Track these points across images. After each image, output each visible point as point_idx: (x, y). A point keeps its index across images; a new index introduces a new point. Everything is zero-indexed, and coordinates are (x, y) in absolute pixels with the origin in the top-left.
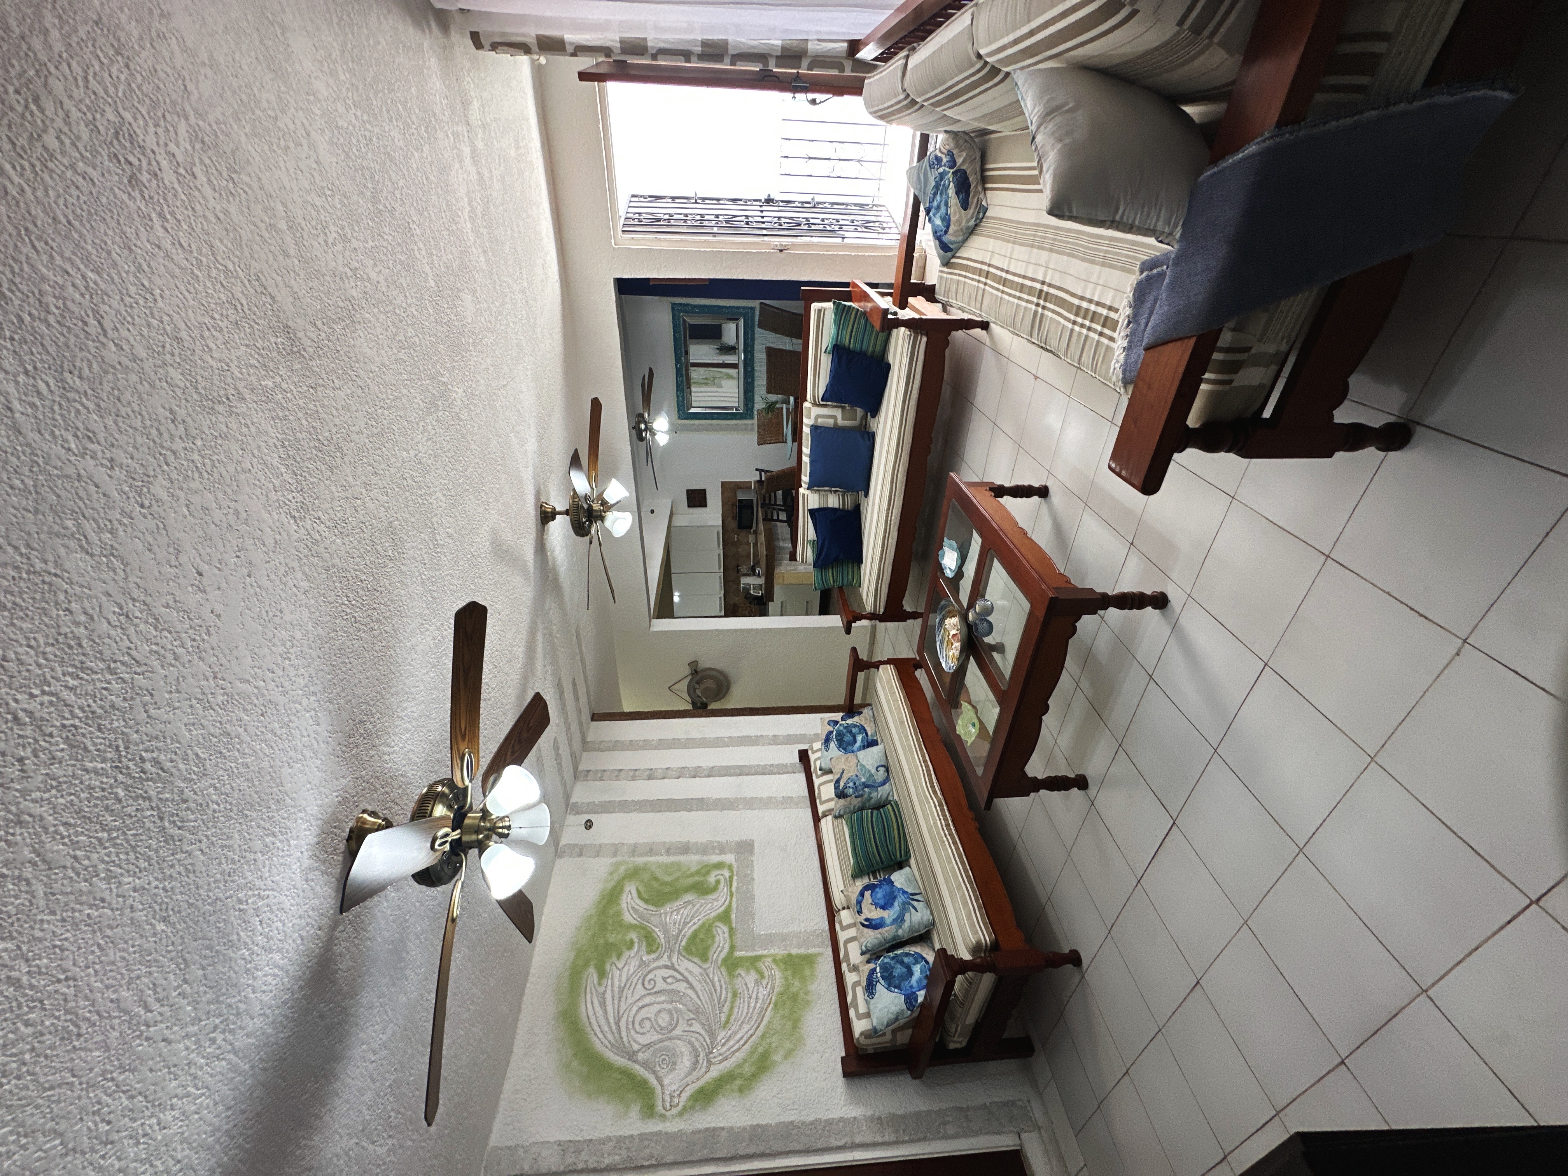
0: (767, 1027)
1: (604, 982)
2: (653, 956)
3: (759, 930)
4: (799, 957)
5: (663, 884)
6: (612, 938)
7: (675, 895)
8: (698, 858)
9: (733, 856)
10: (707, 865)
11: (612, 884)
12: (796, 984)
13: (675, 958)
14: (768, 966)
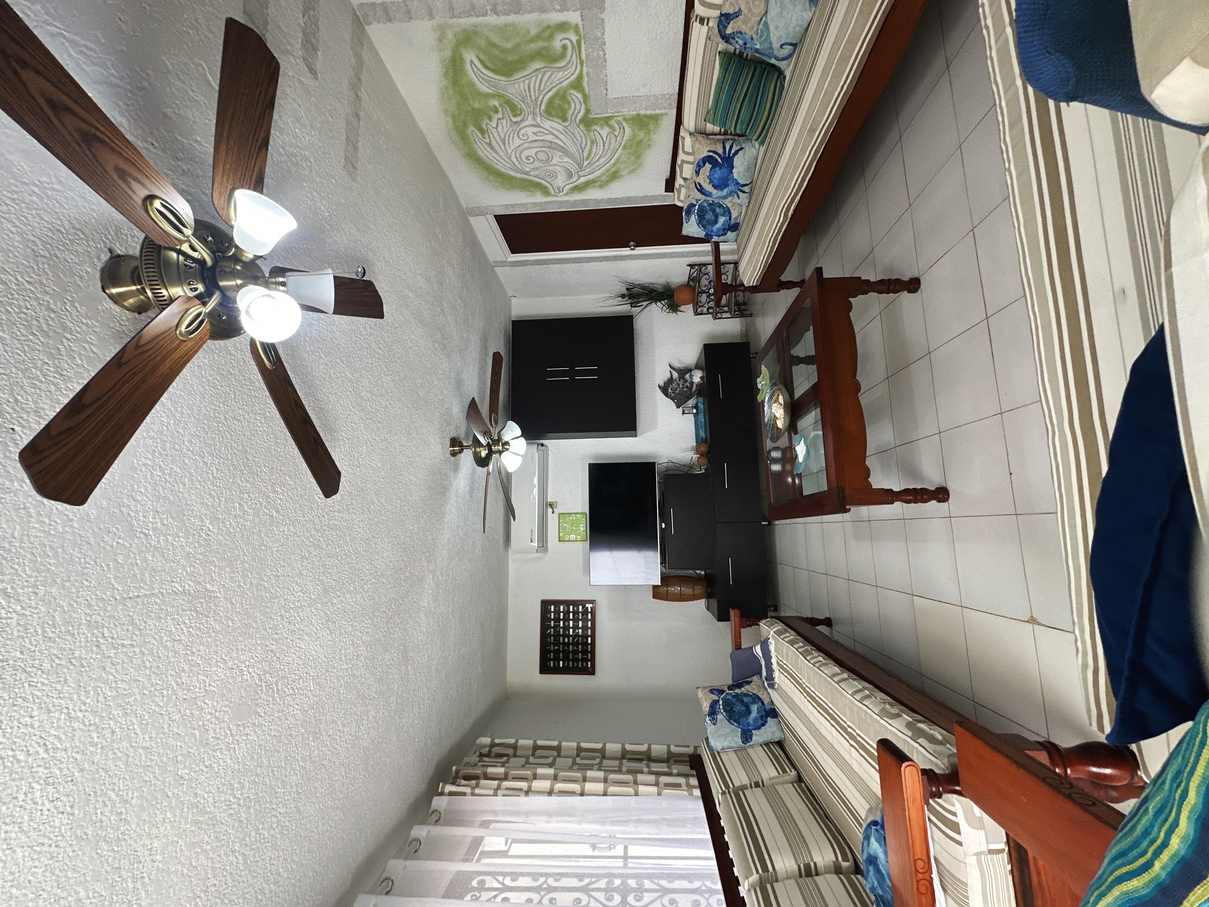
1: (486, 136)
2: (518, 119)
3: (612, 95)
4: (646, 116)
5: (505, 51)
6: (476, 105)
7: (521, 63)
8: (533, 17)
9: (578, 13)
10: (548, 27)
11: (448, 53)
12: (641, 135)
13: (538, 119)
14: (619, 123)
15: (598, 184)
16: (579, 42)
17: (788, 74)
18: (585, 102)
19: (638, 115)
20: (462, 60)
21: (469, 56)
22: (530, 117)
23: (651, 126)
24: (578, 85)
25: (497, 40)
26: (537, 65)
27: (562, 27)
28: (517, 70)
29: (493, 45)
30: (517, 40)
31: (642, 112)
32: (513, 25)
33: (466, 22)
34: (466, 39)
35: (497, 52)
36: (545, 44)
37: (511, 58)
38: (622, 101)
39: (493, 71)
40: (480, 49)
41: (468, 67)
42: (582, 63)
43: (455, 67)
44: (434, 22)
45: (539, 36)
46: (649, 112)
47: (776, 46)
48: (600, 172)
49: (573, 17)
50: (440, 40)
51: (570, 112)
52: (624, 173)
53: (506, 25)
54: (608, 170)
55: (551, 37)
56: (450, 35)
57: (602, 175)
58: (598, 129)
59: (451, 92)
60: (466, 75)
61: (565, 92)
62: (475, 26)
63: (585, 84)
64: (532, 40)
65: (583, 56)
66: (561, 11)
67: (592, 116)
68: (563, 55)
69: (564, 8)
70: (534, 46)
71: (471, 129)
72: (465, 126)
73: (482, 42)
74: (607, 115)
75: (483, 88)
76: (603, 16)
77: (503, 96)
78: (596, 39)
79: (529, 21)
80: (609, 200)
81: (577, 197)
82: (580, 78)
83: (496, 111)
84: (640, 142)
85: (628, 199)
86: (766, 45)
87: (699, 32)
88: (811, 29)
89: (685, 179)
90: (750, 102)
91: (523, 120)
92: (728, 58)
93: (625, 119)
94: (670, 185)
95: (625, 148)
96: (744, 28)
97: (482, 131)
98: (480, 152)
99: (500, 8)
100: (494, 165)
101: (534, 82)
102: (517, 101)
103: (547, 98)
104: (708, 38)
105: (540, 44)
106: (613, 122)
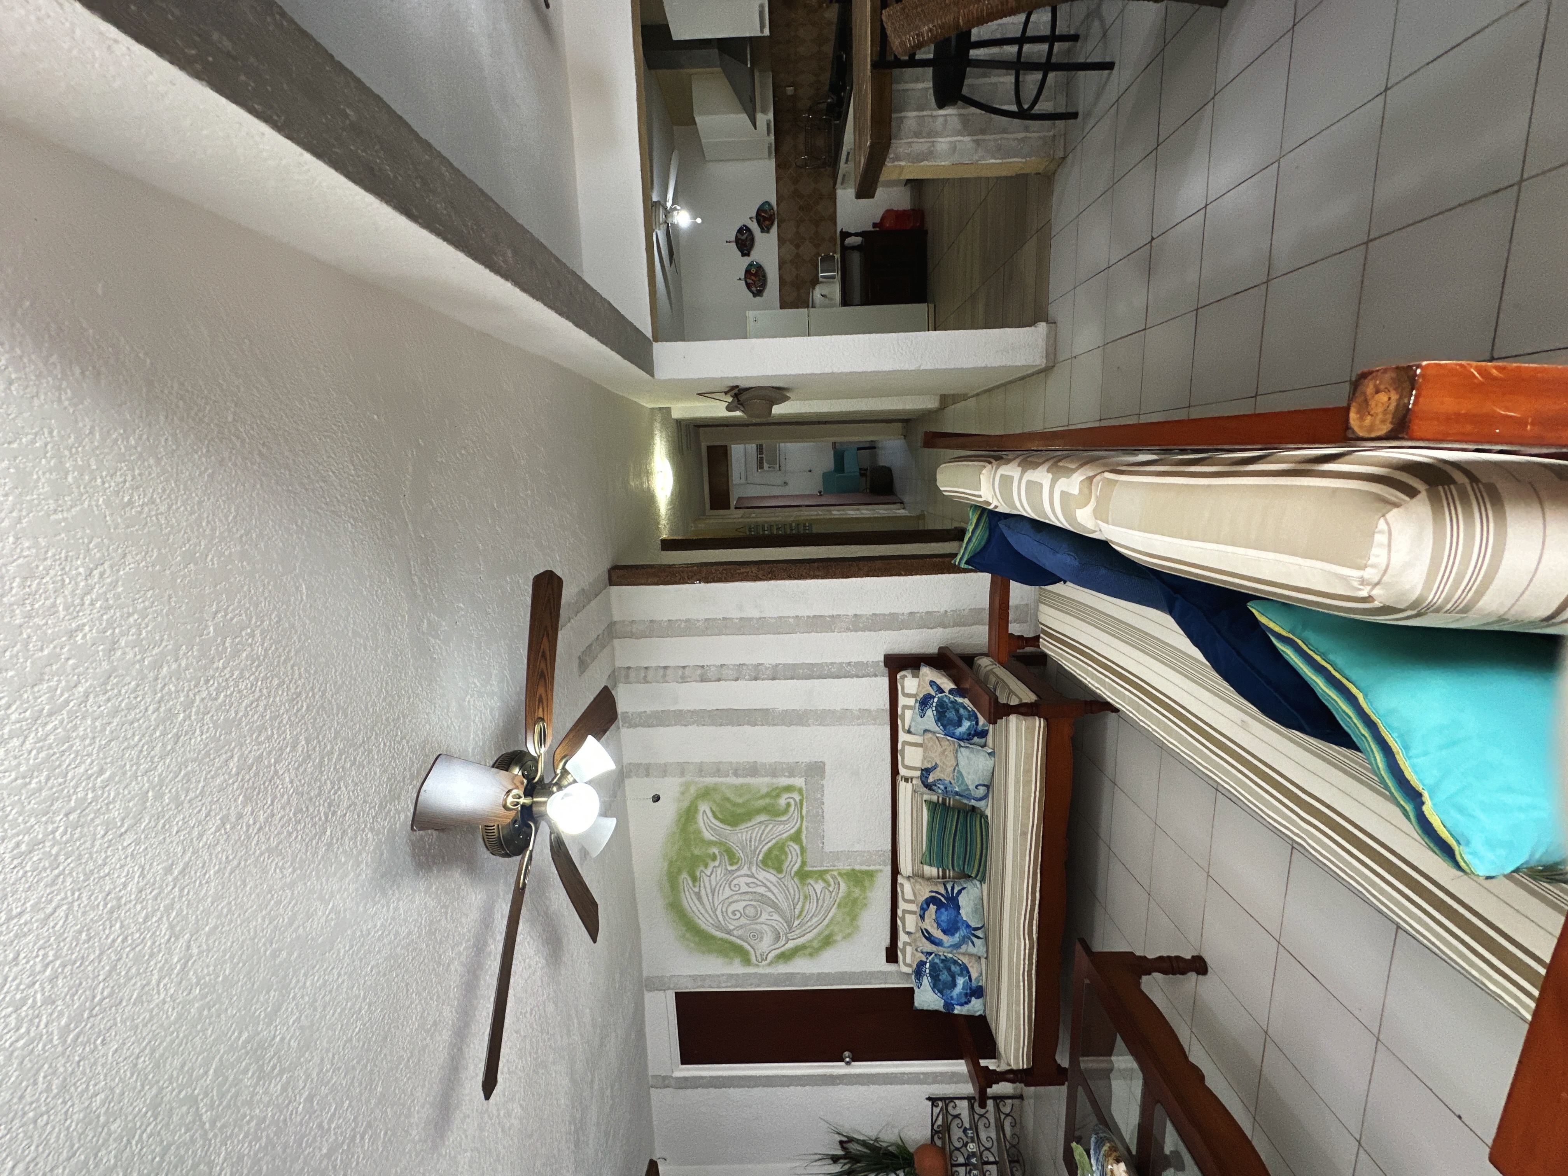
0: (832, 920)
1: (697, 884)
2: (734, 867)
3: (828, 849)
4: (862, 872)
5: (735, 805)
6: (696, 852)
7: (748, 815)
8: (767, 780)
9: (803, 779)
10: (777, 788)
11: (686, 804)
12: (857, 892)
13: (754, 869)
14: (834, 877)
15: (809, 950)
16: (801, 801)
17: (988, 812)
18: (802, 853)
19: (853, 870)
20: (696, 810)
21: (704, 807)
22: (745, 868)
23: (867, 883)
24: (796, 838)
25: (731, 796)
26: (762, 818)
27: (789, 789)
28: (743, 821)
29: (728, 799)
30: (749, 796)
31: (857, 867)
32: (748, 786)
33: (709, 781)
34: (706, 793)
35: (728, 805)
36: (772, 801)
37: (740, 811)
38: (837, 855)
39: (722, 821)
40: (715, 801)
41: (700, 818)
42: (802, 818)
43: (688, 816)
44: (683, 780)
45: (768, 795)
46: (864, 868)
47: (972, 787)
48: (811, 935)
49: (799, 782)
50: (683, 793)
51: (786, 864)
52: (839, 938)
53: (742, 785)
54: (820, 934)
55: (778, 796)
56: (692, 790)
57: (814, 939)
58: (812, 882)
59: (677, 837)
60: (696, 823)
61: (783, 844)
62: (716, 784)
63: (803, 837)
64: (762, 797)
65: (804, 812)
66: (789, 777)
67: (807, 869)
68: (786, 811)
69: (792, 775)
70: (762, 803)
71: (685, 875)
72: (680, 871)
73: (718, 797)
74: (823, 868)
75: (707, 835)
76: (824, 782)
77: (725, 844)
78: (816, 800)
79: (762, 783)
80: (820, 977)
81: (783, 969)
82: (799, 832)
83: (714, 858)
84: (855, 901)
85: (842, 976)
86: (963, 787)
87: (905, 790)
88: (996, 774)
89: (909, 933)
90: (961, 839)
91: (737, 870)
92: (933, 807)
93: (840, 874)
94: (892, 955)
95: (839, 905)
96: (942, 776)
97: (694, 879)
98: (685, 903)
99: (740, 772)
100: (696, 919)
101: (756, 833)
102: (736, 849)
103: (766, 847)
104: (914, 791)
105: (768, 801)
106: (828, 877)
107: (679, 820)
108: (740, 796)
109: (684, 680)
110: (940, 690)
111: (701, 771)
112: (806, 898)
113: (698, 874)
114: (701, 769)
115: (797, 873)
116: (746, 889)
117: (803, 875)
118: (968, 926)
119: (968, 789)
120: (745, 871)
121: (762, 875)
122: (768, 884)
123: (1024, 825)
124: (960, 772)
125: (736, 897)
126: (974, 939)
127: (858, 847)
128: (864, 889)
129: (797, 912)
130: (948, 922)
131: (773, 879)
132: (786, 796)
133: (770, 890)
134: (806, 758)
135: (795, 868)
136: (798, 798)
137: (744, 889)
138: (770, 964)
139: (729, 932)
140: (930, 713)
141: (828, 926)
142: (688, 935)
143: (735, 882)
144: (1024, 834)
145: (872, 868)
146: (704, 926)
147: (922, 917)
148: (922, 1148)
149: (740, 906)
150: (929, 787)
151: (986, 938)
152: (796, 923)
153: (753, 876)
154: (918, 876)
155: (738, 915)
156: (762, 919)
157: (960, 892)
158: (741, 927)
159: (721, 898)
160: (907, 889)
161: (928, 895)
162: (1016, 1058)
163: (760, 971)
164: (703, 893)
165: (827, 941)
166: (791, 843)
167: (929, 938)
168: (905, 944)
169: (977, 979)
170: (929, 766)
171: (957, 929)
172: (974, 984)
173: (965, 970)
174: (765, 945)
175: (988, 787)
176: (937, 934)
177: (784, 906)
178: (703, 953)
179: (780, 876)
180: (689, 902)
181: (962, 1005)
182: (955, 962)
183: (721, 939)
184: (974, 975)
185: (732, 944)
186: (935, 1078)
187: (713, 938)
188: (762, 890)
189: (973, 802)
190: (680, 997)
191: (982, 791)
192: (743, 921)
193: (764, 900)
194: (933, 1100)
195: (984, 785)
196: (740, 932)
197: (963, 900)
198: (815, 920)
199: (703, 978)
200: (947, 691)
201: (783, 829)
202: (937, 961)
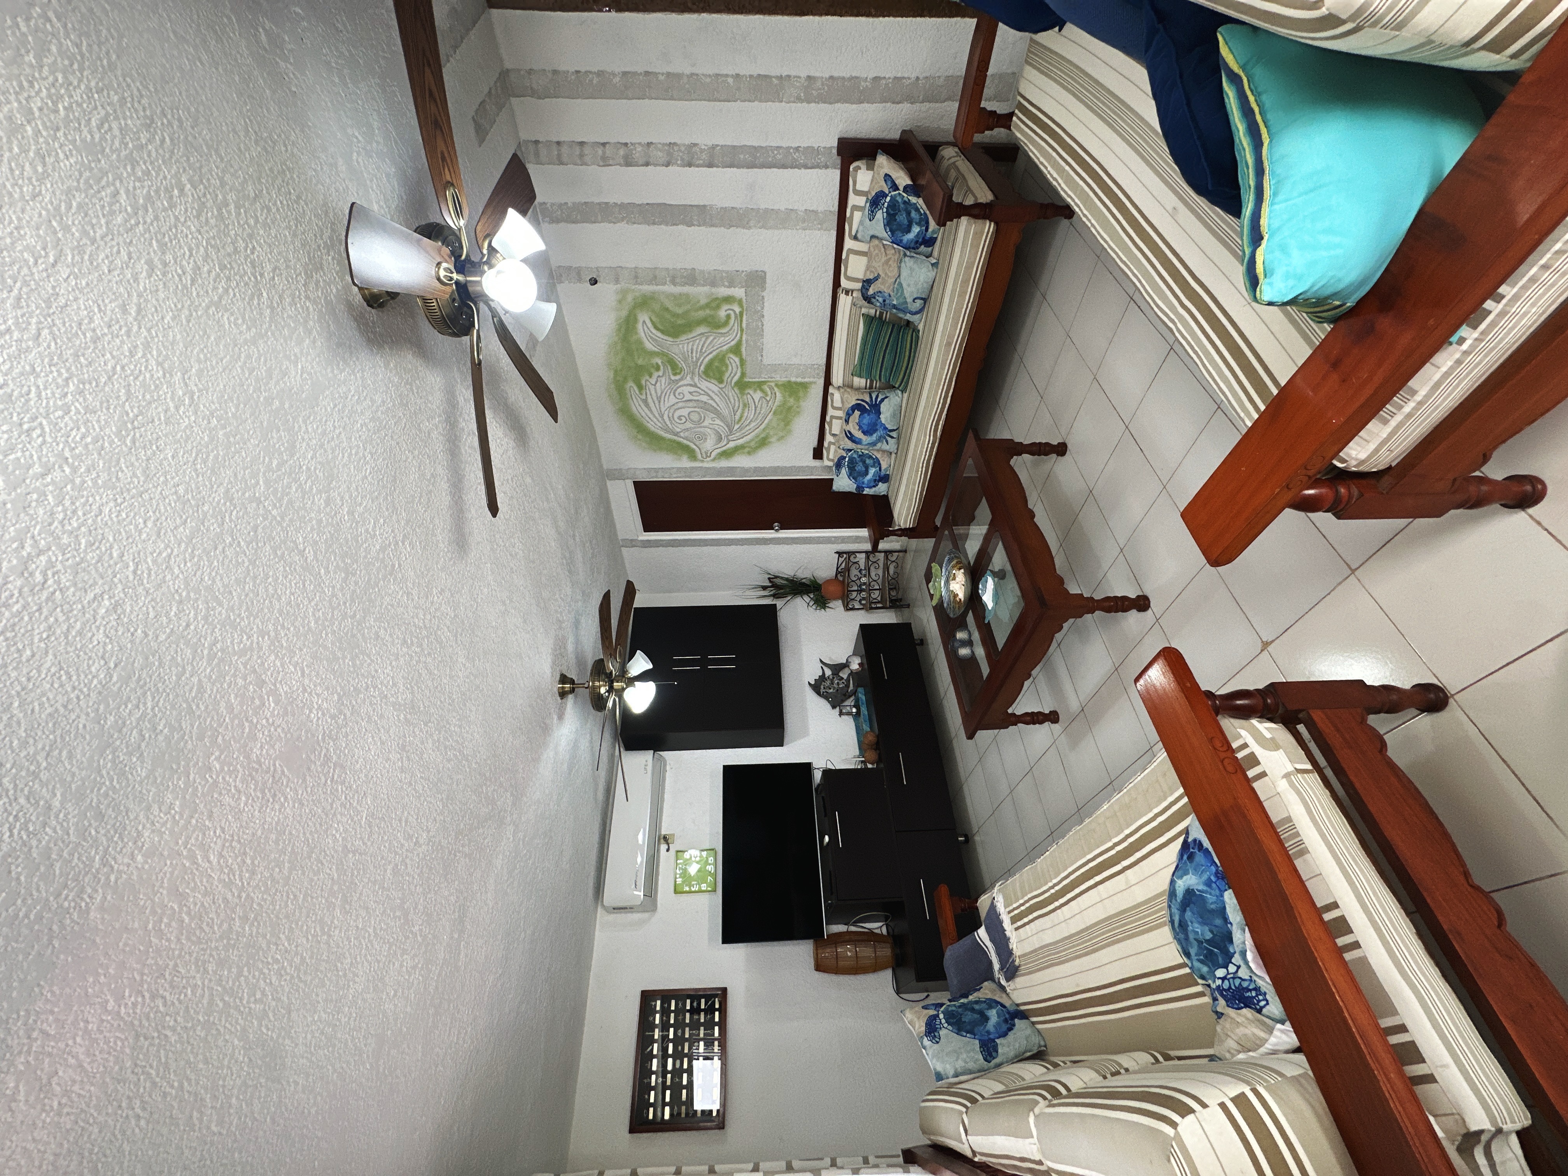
0: (768, 424)
1: (644, 392)
2: (678, 377)
3: (766, 361)
4: (796, 383)
5: (675, 315)
6: (640, 362)
7: (688, 327)
8: (706, 289)
9: (743, 290)
10: (717, 299)
11: (624, 313)
12: (791, 401)
13: (696, 379)
14: (771, 388)
15: (746, 450)
16: (741, 314)
17: (921, 327)
18: (742, 365)
19: (789, 382)
20: (636, 321)
21: (643, 317)
22: (688, 377)
23: (801, 394)
24: (736, 350)
25: (669, 305)
26: (702, 329)
27: (728, 300)
28: (684, 332)
29: (667, 309)
30: (689, 307)
31: (793, 379)
32: (687, 295)
33: (647, 288)
34: (644, 302)
35: (668, 316)
36: (712, 313)
37: (679, 322)
38: (775, 368)
39: (662, 332)
40: (653, 311)
41: (640, 326)
42: (742, 330)
43: (627, 326)
44: (618, 286)
45: (707, 306)
46: (799, 380)
47: (910, 300)
48: (749, 437)
49: (739, 292)
50: (620, 302)
51: (727, 375)
52: (773, 440)
53: (680, 294)
54: (757, 436)
55: (718, 307)
56: (630, 298)
57: (752, 440)
58: (751, 392)
59: (619, 347)
60: (636, 333)
61: (724, 356)
62: (654, 293)
63: (743, 350)
64: (702, 308)
65: (744, 325)
66: (729, 287)
67: (747, 380)
68: (726, 323)
69: (731, 285)
70: (701, 314)
71: (631, 384)
72: (625, 380)
73: (657, 307)
74: (761, 380)
75: (649, 346)
76: (764, 294)
77: (667, 355)
78: (756, 312)
79: (701, 292)
80: (757, 470)
81: (724, 463)
82: (739, 344)
83: (658, 368)
84: (790, 408)
85: (775, 470)
86: (901, 300)
87: (844, 302)
88: (935, 288)
89: (834, 435)
90: (890, 353)
91: (681, 379)
92: (869, 320)
93: (776, 385)
94: (818, 454)
95: (774, 413)
96: (883, 288)
97: (640, 387)
98: (634, 408)
99: (678, 280)
100: (645, 423)
101: (697, 344)
102: (678, 359)
103: (707, 359)
104: (854, 304)
105: (708, 311)
106: (766, 388)
107: (619, 330)
108: (680, 306)
109: (605, 162)
110: (895, 187)
111: (636, 277)
112: (745, 405)
113: (643, 382)
114: (636, 276)
115: (737, 383)
116: (691, 397)
117: (742, 386)
118: (885, 428)
119: (906, 303)
120: (688, 380)
121: (704, 385)
122: (710, 393)
123: (951, 336)
124: (900, 284)
125: (680, 405)
126: (889, 439)
127: (795, 361)
128: (798, 399)
129: (737, 417)
130: (869, 424)
131: (716, 389)
132: (725, 307)
133: (712, 399)
134: (746, 266)
135: (736, 378)
136: (738, 310)
137: (688, 397)
138: (714, 460)
139: (676, 434)
140: (880, 215)
141: (764, 430)
142: (640, 437)
143: (679, 390)
144: (949, 344)
145: (807, 380)
146: (653, 429)
147: (847, 421)
148: (828, 582)
149: (684, 412)
150: (868, 299)
151: (899, 438)
152: (736, 427)
153: (695, 386)
154: (848, 386)
155: (684, 420)
156: (706, 423)
157: (882, 400)
158: (687, 430)
159: (667, 405)
160: (836, 397)
161: (854, 402)
162: (906, 521)
163: (705, 465)
164: (650, 400)
165: (763, 442)
166: (732, 356)
167: (851, 437)
168: (830, 443)
169: (886, 470)
170: (871, 277)
171: (875, 431)
172: (883, 473)
173: (877, 463)
174: (709, 444)
175: (925, 300)
176: (858, 434)
177: (725, 412)
178: (655, 451)
179: (722, 386)
180: (637, 407)
181: (870, 488)
182: (870, 457)
183: (670, 440)
184: (884, 465)
185: (679, 443)
186: (843, 540)
187: (662, 439)
188: (704, 398)
189: (908, 317)
190: (637, 484)
191: (919, 303)
192: (689, 425)
193: (705, 407)
194: (840, 554)
195: (922, 299)
196: (687, 434)
197: (884, 407)
198: (753, 424)
199: (656, 470)
200: (901, 188)
201: (724, 341)
202: (855, 456)
